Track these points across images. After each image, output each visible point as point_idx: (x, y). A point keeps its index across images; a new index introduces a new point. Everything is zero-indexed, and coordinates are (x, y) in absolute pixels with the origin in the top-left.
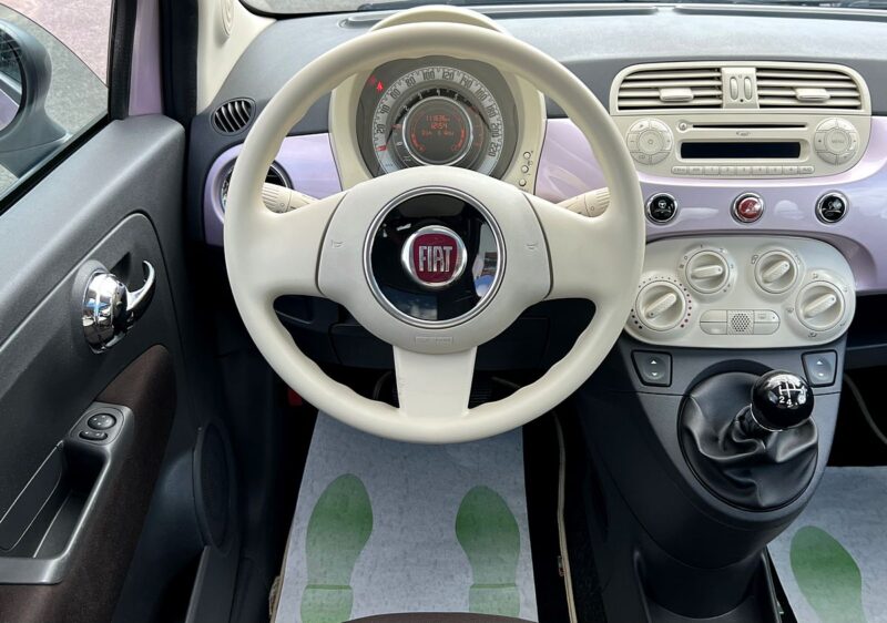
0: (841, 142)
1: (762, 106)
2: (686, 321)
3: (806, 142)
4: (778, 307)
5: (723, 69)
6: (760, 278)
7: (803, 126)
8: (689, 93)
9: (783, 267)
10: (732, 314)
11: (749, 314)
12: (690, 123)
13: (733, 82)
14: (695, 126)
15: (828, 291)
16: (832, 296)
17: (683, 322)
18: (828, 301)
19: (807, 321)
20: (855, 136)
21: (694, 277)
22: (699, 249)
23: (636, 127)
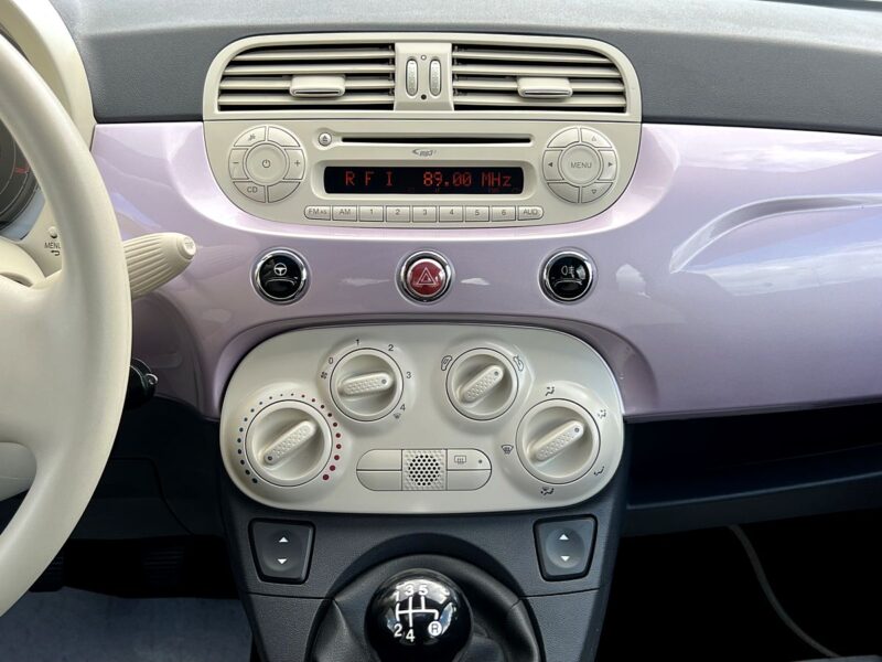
0: (585, 165)
1: (458, 107)
2: (333, 468)
3: (530, 166)
4: (487, 443)
5: (397, 45)
6: (456, 395)
7: (527, 141)
8: (339, 84)
9: (491, 376)
10: (409, 456)
11: (439, 456)
12: (337, 134)
13: (412, 66)
14: (345, 140)
15: (570, 415)
16: (576, 424)
17: (327, 471)
18: (570, 432)
19: (537, 468)
20: (609, 155)
21: (342, 393)
22: (354, 346)
23: (244, 140)
